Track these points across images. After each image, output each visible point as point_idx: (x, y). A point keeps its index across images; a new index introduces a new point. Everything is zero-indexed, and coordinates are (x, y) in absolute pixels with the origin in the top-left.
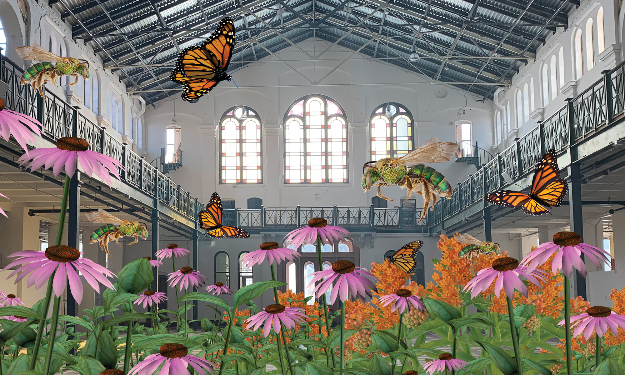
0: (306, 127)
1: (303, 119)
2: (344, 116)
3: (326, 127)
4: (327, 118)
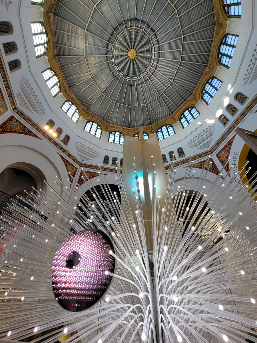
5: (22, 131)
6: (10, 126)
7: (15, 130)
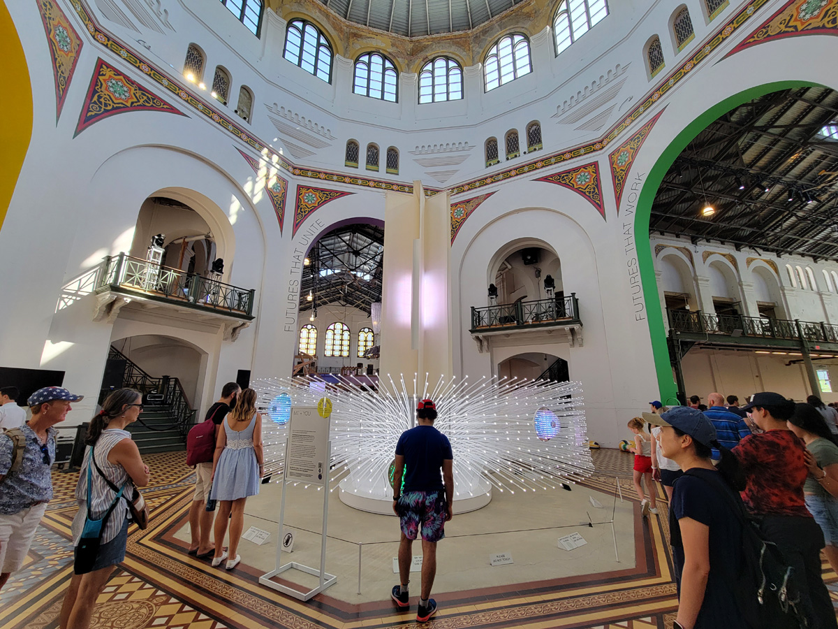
5: (139, 101)
6: (107, 93)
7: (122, 104)
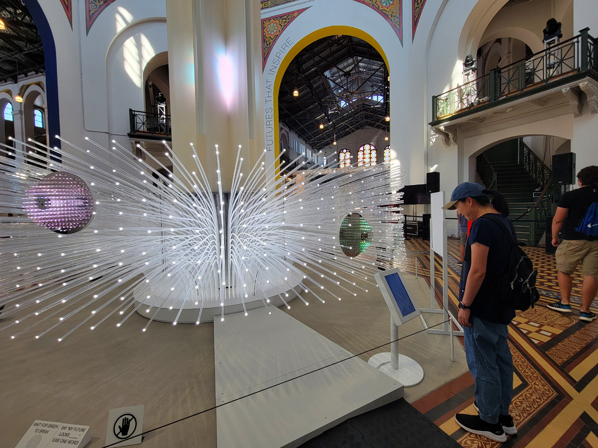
0: (364, 154)
1: (363, 151)
2: (376, 150)
3: (370, 154)
4: (371, 151)
